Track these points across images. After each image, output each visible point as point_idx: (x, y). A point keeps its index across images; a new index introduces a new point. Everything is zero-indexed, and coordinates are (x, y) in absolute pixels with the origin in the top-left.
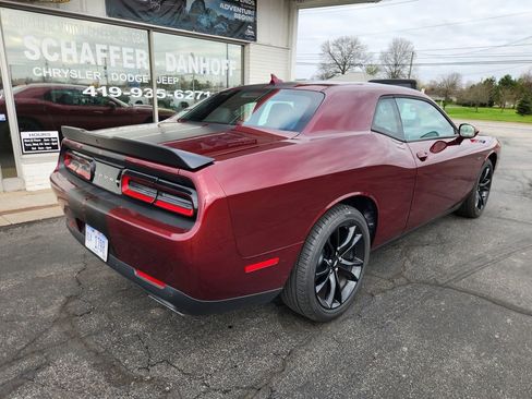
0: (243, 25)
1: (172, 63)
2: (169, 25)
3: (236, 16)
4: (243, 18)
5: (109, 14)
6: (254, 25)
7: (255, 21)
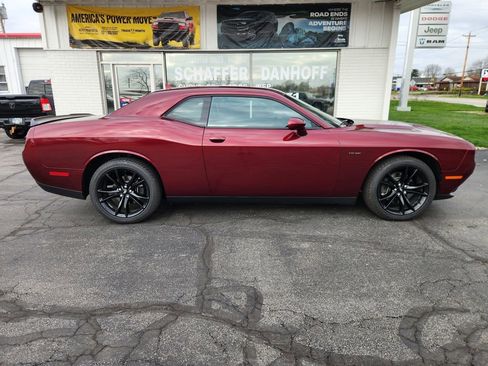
0: (333, 35)
1: (266, 75)
2: (261, 47)
3: (325, 29)
4: (333, 29)
5: (219, 47)
6: (345, 34)
7: (348, 29)
